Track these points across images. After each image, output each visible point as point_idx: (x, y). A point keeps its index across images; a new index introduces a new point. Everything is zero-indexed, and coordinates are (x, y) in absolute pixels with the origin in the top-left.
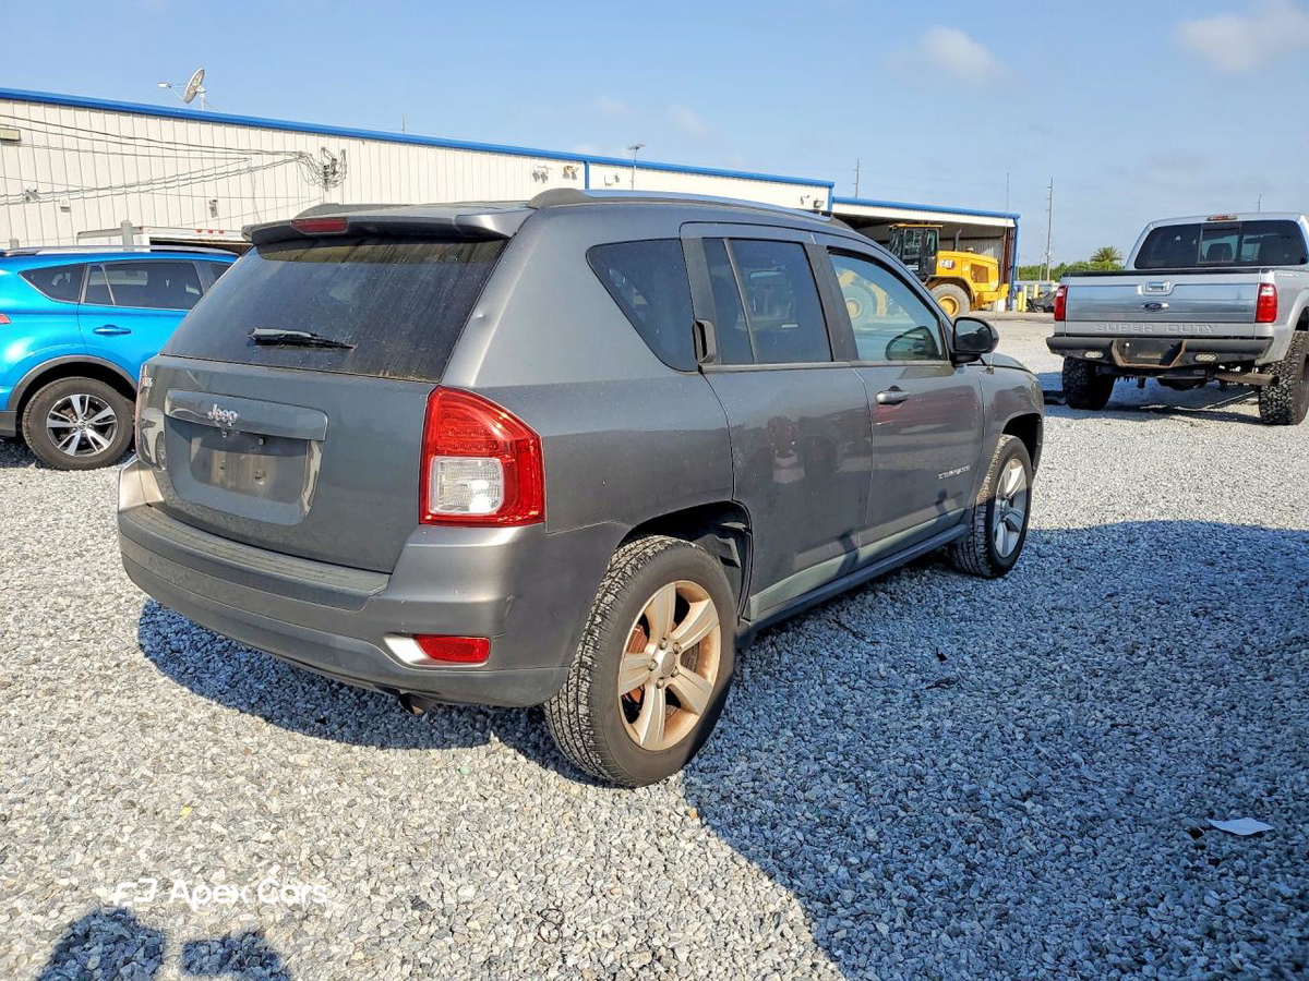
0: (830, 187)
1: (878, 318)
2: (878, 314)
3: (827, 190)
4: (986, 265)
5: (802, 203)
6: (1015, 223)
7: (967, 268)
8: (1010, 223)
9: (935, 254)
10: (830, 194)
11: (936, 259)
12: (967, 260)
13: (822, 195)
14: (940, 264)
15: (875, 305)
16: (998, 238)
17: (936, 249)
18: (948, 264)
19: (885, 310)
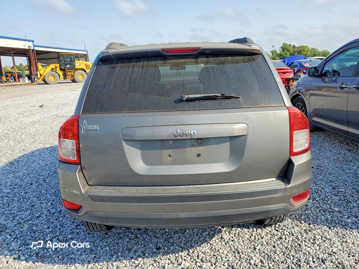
0: (33, 42)
1: (61, 80)
2: (61, 79)
3: (32, 43)
4: (89, 64)
5: (25, 46)
6: (87, 53)
7: (84, 66)
8: (85, 53)
9: (74, 62)
10: (33, 44)
11: (75, 64)
12: (84, 63)
13: (31, 44)
14: (76, 64)
15: (60, 77)
16: (83, 57)
17: (74, 61)
18: (78, 64)
19: (63, 78)
